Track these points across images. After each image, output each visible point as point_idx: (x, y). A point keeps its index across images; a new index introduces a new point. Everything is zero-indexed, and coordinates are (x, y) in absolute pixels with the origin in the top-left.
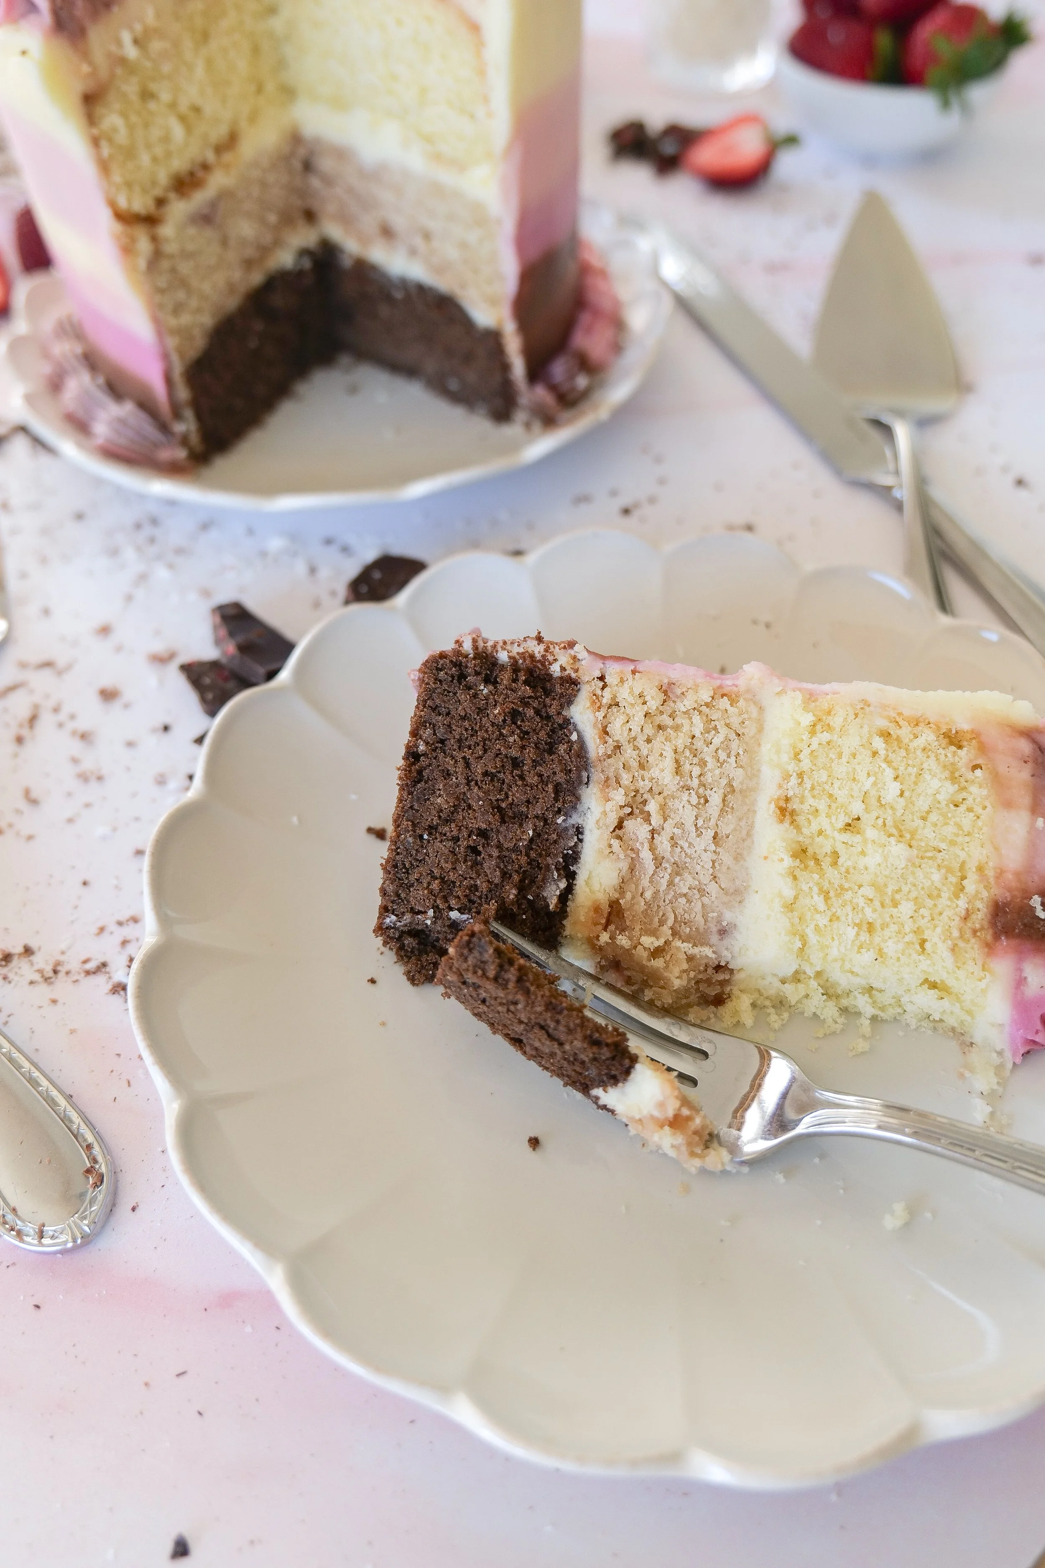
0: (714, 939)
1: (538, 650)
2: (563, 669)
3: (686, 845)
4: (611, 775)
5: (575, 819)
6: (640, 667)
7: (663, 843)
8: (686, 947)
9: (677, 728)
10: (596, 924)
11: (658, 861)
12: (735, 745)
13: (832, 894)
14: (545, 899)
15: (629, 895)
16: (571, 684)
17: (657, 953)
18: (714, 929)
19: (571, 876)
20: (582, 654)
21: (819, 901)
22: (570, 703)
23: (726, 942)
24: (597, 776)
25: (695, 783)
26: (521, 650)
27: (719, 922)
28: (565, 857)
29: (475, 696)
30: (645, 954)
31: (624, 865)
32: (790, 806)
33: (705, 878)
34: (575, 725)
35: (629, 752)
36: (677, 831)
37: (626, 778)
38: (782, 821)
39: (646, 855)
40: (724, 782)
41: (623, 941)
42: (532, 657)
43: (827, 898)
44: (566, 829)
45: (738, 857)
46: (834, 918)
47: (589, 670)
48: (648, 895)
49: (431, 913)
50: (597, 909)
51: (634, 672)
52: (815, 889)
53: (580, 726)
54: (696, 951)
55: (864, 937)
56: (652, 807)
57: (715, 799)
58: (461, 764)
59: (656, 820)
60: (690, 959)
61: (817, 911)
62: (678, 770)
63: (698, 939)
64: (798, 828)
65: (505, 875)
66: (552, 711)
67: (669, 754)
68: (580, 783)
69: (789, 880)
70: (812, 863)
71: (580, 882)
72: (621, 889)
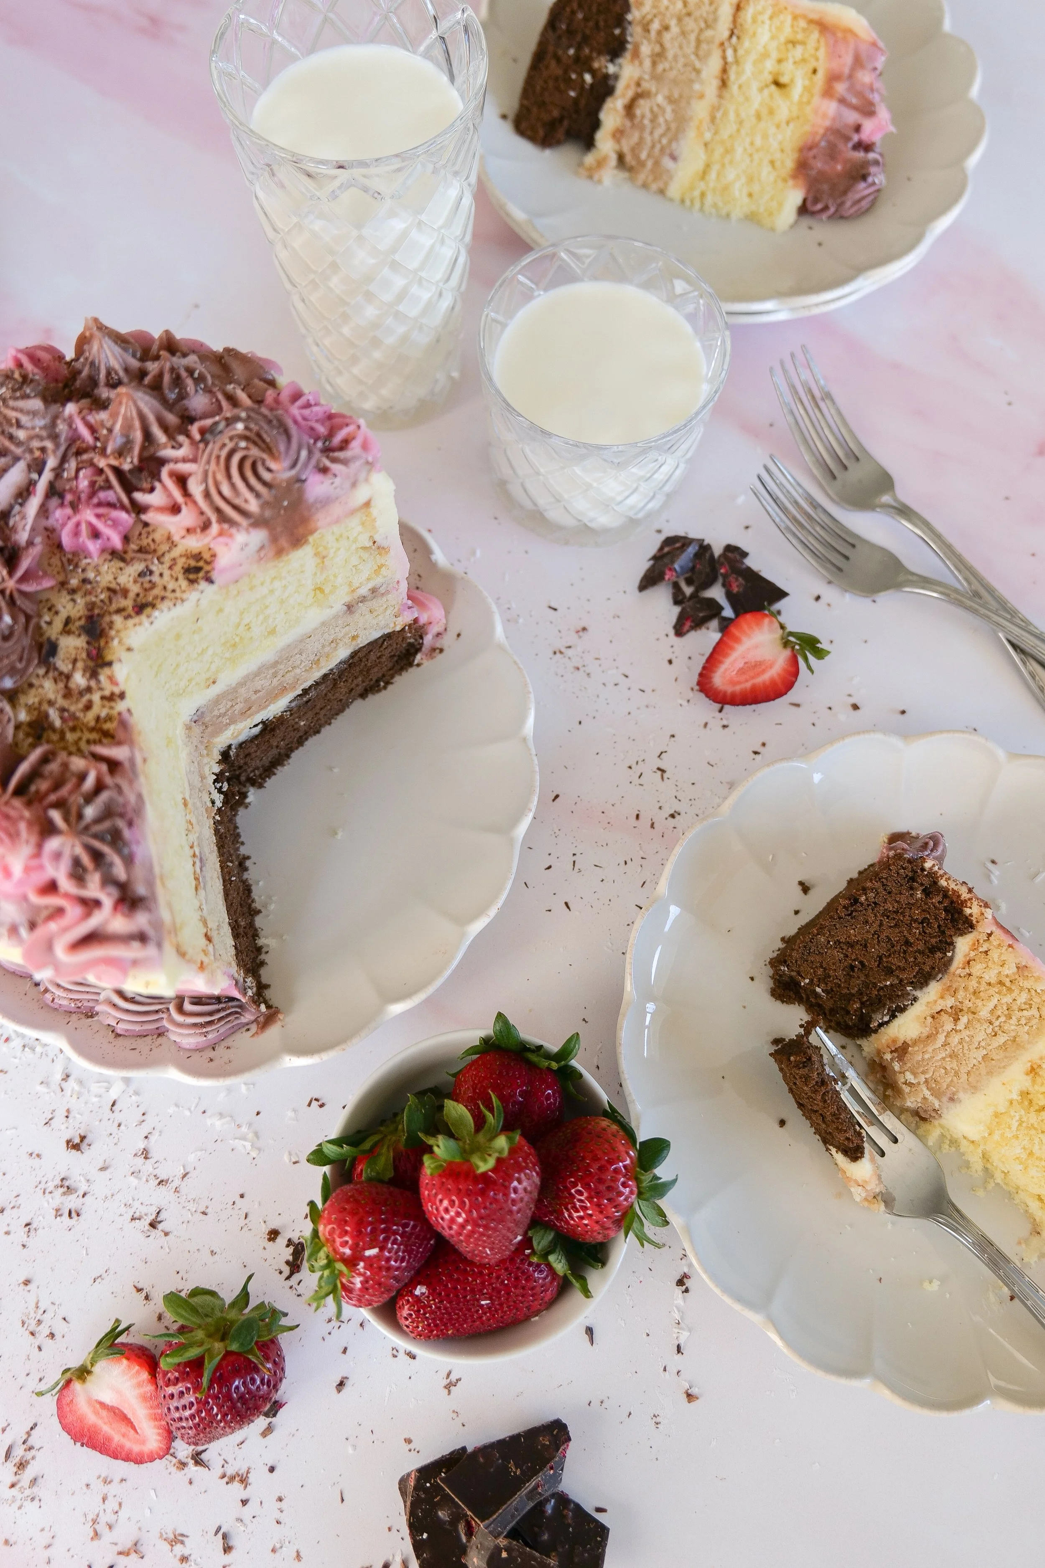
0: (945, 1099)
1: (965, 895)
2: (971, 915)
3: (966, 1047)
4: (954, 986)
5: (917, 993)
6: (1016, 945)
7: (955, 1039)
8: (927, 1093)
9: (1010, 990)
10: (888, 1047)
11: (945, 1045)
12: (1034, 1022)
13: (1024, 1125)
14: (871, 1018)
15: (916, 1048)
16: (968, 925)
17: (910, 1085)
18: (948, 1095)
19: (893, 1016)
20: (988, 913)
21: (1015, 1124)
22: (961, 935)
23: (951, 1105)
24: (946, 980)
25: (997, 1023)
26: (956, 888)
27: (954, 1094)
28: (898, 1007)
29: (912, 895)
30: (903, 1080)
31: (926, 1031)
32: (1038, 1070)
33: (964, 1070)
34: (955, 947)
35: (973, 984)
36: (967, 1039)
37: (961, 994)
38: (1027, 1074)
39: (941, 1038)
40: (1013, 1034)
41: (896, 1066)
42: (959, 896)
43: (1020, 1125)
44: (909, 994)
45: (990, 1073)
46: (1017, 1137)
47: (986, 926)
48: (927, 1056)
49: (807, 981)
50: (894, 1041)
51: (1010, 946)
52: (1017, 1118)
53: (957, 950)
54: (930, 1098)
55: (1024, 1156)
56: (964, 1020)
57: (1002, 1039)
58: (878, 923)
59: (961, 1025)
60: (925, 1098)
61: (1010, 1128)
62: (992, 1012)
63: (937, 1094)
64: (1034, 1082)
65: (860, 992)
66: (948, 933)
67: (994, 1001)
68: (934, 978)
69: (1007, 1104)
70: (1026, 1103)
71: (896, 1023)
72: (915, 1042)
